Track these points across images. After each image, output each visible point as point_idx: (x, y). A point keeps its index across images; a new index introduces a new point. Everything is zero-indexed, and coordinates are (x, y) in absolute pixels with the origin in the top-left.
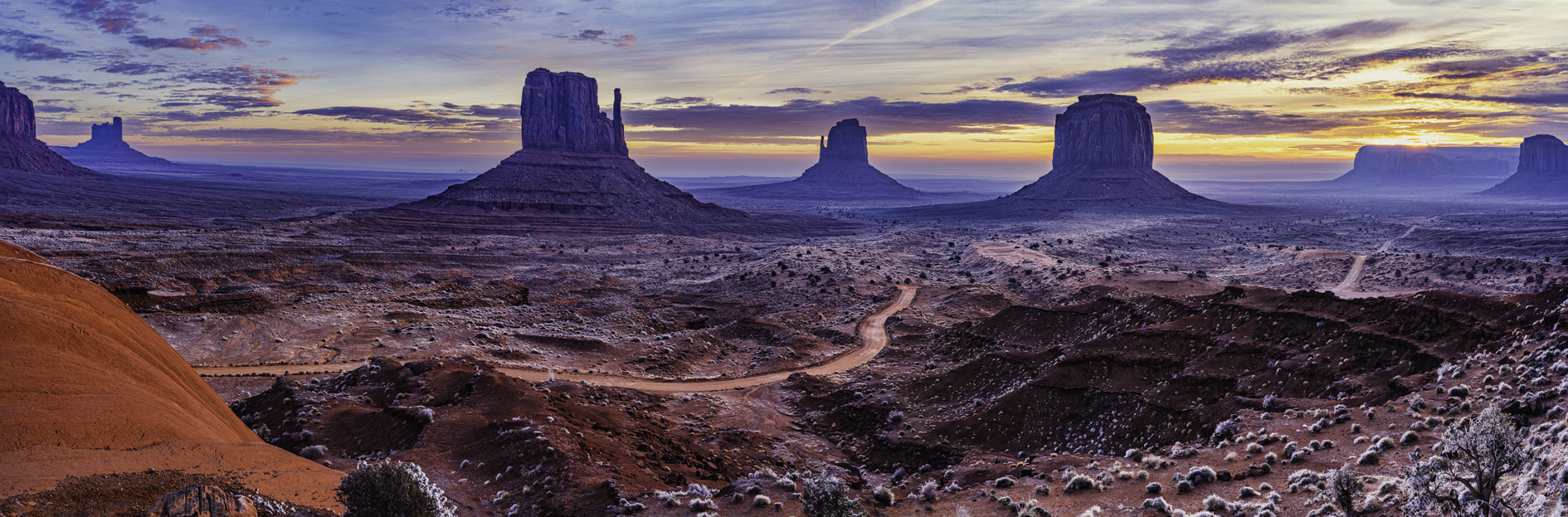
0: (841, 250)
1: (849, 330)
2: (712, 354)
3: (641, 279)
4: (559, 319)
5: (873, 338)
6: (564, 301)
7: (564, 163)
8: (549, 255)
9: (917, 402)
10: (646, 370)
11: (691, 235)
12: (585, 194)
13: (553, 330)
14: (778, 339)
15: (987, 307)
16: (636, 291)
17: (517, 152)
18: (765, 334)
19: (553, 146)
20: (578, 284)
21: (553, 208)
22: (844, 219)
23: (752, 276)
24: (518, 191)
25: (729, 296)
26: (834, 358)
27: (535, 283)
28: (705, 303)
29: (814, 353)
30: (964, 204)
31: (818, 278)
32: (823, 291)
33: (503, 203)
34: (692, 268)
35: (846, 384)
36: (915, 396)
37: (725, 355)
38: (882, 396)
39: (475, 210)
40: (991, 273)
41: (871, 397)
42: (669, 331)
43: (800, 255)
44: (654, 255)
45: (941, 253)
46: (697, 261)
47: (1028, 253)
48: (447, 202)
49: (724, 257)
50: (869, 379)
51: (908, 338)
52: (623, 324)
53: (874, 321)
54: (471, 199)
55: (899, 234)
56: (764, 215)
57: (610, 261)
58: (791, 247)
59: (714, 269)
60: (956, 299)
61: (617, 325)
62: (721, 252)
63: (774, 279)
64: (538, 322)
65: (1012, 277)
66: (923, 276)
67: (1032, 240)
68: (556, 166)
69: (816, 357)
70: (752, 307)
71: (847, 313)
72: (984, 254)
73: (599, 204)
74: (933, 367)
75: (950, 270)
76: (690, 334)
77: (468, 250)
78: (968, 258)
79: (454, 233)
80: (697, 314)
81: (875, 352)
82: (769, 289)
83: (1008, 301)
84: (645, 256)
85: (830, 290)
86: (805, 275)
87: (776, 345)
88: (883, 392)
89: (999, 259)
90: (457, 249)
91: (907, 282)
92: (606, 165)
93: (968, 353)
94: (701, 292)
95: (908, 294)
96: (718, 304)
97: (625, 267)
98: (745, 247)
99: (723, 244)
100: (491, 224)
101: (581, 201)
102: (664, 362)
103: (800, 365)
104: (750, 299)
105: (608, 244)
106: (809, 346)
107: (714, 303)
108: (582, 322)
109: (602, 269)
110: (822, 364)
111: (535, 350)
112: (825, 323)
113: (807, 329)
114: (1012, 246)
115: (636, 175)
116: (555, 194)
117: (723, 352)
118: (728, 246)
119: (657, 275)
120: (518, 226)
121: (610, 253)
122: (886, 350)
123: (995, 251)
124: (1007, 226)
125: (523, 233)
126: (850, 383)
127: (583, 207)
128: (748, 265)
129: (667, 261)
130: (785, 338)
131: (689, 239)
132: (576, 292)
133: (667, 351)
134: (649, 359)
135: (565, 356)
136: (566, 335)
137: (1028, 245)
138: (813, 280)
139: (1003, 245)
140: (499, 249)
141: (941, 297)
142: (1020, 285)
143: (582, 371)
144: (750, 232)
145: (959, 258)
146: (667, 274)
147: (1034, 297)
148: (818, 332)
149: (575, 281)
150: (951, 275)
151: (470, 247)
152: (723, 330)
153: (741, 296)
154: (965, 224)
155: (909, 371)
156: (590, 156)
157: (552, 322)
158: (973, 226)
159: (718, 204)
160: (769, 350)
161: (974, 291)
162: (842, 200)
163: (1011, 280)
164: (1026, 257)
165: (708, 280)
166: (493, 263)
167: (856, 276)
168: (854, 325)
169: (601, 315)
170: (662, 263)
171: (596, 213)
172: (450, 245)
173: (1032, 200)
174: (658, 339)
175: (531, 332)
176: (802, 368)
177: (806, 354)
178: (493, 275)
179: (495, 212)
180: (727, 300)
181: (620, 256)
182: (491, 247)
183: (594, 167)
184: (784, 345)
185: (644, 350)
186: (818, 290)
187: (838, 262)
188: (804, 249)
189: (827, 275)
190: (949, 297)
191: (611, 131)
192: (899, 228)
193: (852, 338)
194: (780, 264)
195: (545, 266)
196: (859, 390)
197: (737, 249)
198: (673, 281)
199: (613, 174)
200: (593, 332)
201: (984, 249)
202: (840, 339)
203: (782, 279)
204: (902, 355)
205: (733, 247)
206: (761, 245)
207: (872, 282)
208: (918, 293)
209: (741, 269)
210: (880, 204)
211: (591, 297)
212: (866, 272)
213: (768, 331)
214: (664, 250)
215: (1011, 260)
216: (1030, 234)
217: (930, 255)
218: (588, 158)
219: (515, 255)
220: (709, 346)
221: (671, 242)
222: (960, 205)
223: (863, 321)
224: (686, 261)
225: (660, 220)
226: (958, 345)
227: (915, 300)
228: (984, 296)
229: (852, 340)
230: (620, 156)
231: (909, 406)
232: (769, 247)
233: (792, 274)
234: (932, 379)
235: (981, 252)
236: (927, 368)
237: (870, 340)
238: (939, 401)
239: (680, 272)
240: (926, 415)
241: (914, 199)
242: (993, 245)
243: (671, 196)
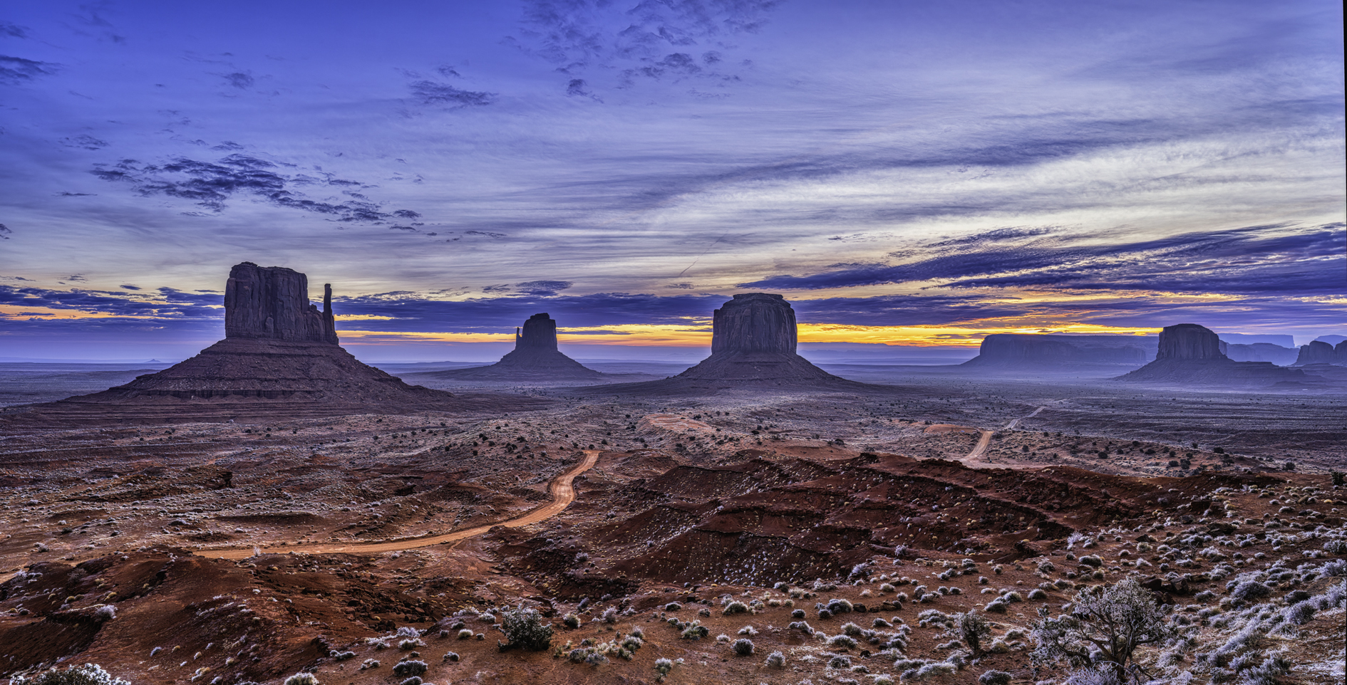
0: (535, 422)
1: (542, 488)
2: (420, 516)
3: (351, 455)
4: (265, 498)
5: (562, 494)
6: (271, 480)
7: (272, 351)
8: (256, 438)
9: (600, 545)
10: (356, 535)
11: (399, 414)
12: (294, 380)
13: (260, 508)
14: (480, 499)
15: (658, 467)
16: (347, 466)
17: (219, 342)
18: (468, 495)
19: (259, 336)
20: (287, 463)
21: (259, 394)
22: (538, 397)
23: (456, 447)
24: (221, 379)
25: (435, 465)
26: (528, 512)
27: (239, 466)
28: (412, 472)
29: (511, 509)
30: (638, 383)
31: (515, 447)
32: (518, 457)
33: (203, 391)
34: (401, 442)
35: (539, 533)
36: (598, 540)
37: (431, 515)
38: (570, 541)
39: (170, 400)
40: (661, 439)
41: (560, 542)
42: (378, 499)
43: (499, 428)
44: (364, 433)
45: (620, 424)
46: (405, 436)
47: (691, 423)
48: (134, 393)
49: (431, 432)
50: (559, 528)
51: (592, 493)
52: (333, 497)
53: (563, 480)
54: (165, 388)
55: (584, 408)
56: (467, 394)
57: (320, 441)
58: (491, 421)
59: (421, 442)
60: (632, 461)
61: (327, 498)
62: (428, 428)
63: (476, 449)
64: (243, 502)
65: (679, 443)
66: (604, 443)
67: (695, 412)
68: (263, 354)
69: (513, 512)
70: (456, 473)
71: (540, 475)
72: (655, 424)
73: (308, 389)
74: (613, 516)
75: (627, 437)
76: (398, 500)
77: (161, 440)
78: (641, 428)
79: (143, 423)
80: (406, 483)
81: (564, 505)
82: (471, 457)
83: (676, 462)
84: (355, 434)
85: (526, 456)
86: (503, 444)
87: (478, 504)
88: (570, 538)
89: (668, 428)
90: (148, 439)
91: (591, 447)
92: (316, 354)
93: (642, 504)
94: (409, 463)
95: (592, 458)
96: (425, 473)
97: (335, 445)
98: (449, 422)
99: (430, 420)
100: (188, 412)
101: (289, 386)
102: (373, 526)
103: (499, 519)
104: (454, 466)
105: (318, 426)
106: (507, 503)
107: (421, 472)
108: (290, 498)
109: (312, 448)
110: (518, 517)
111: (239, 529)
112: (521, 483)
113: (505, 489)
114: (679, 417)
115: (346, 362)
116: (261, 381)
117: (429, 514)
118: (434, 421)
119: (366, 451)
120: (220, 413)
121: (320, 433)
122: (574, 504)
123: (665, 421)
124: (675, 401)
125: (226, 419)
126: (543, 532)
127: (291, 393)
128: (453, 438)
129: (376, 438)
130: (486, 498)
131: (397, 417)
132: (284, 471)
133: (376, 517)
134: (360, 526)
135: (272, 531)
136: (274, 512)
137: (692, 416)
138: (510, 448)
139: (671, 416)
140: (198, 436)
141: (620, 460)
142: (685, 449)
143: (290, 543)
144: (454, 409)
145: (634, 427)
146: (377, 449)
147: (697, 459)
148: (515, 492)
149: (283, 461)
150: (628, 442)
151: (163, 437)
152: (430, 495)
153: (446, 465)
154: (639, 399)
155: (593, 520)
156: (299, 345)
157: (258, 501)
158: (645, 401)
159: (424, 386)
160: (471, 509)
161: (647, 454)
162: (535, 380)
163: (678, 445)
164: (691, 426)
165: (416, 452)
166: (191, 450)
167: (547, 444)
168: (546, 484)
169: (309, 490)
170: (372, 440)
171: (305, 397)
172: (137, 436)
173: (695, 380)
174: (368, 507)
175: (234, 513)
176: (501, 522)
177: (504, 511)
178: (191, 462)
179: (194, 401)
180: (433, 469)
181: (330, 436)
182: (188, 435)
183: (303, 355)
184: (485, 503)
185: (353, 518)
186: (514, 457)
187: (532, 432)
188: (502, 422)
189: (523, 443)
190: (626, 460)
191: (321, 322)
192: (584, 403)
193: (544, 495)
194: (481, 436)
195: (250, 449)
196: (551, 538)
197: (442, 424)
198: (382, 455)
199: (323, 362)
200: (302, 506)
201: (656, 420)
202: (534, 496)
203: (483, 448)
204: (587, 507)
205: (439, 422)
206: (464, 420)
207: (561, 448)
208: (600, 456)
209: (446, 441)
210: (568, 384)
211: (300, 475)
212: (556, 440)
213: (470, 493)
214: (373, 428)
215: (677, 429)
216: (694, 407)
217: (610, 425)
218: (297, 347)
219: (216, 441)
220: (416, 509)
221: (380, 420)
222: (635, 384)
223: (554, 481)
224: (395, 437)
225: (370, 402)
226: (634, 498)
227: (598, 462)
228: (655, 458)
229: (545, 497)
230: (331, 345)
231: (593, 549)
232: (472, 421)
233: (492, 444)
234: (612, 526)
235: (653, 422)
236: (608, 517)
237: (560, 496)
238: (618, 544)
239: (389, 447)
240: (607, 555)
241: (596, 379)
242: (663, 416)
243: (380, 380)
